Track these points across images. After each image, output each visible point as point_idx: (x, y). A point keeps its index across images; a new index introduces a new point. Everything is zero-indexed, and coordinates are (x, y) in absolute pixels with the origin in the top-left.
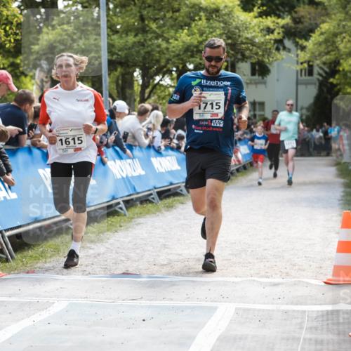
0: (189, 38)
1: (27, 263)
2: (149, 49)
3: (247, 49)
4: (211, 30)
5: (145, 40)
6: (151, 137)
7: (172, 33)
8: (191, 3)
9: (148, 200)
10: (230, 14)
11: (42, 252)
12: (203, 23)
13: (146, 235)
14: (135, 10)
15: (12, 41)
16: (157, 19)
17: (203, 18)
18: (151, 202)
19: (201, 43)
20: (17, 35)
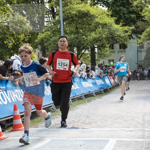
0: (95, 35)
1: (35, 124)
2: (80, 40)
3: (118, 39)
4: (104, 32)
5: (78, 37)
6: (81, 74)
7: (89, 33)
8: (95, 22)
9: (81, 98)
10: (111, 25)
11: (40, 120)
12: (100, 29)
13: (80, 112)
14: (74, 25)
15: (28, 38)
16: (82, 28)
17: (100, 27)
18: (82, 99)
19: (100, 37)
20: (29, 36)
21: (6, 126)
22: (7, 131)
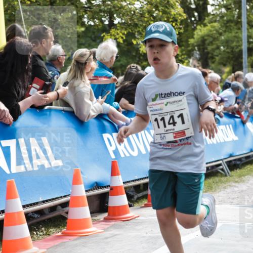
20: (180, 29)
21: (136, 197)
22: (136, 205)
